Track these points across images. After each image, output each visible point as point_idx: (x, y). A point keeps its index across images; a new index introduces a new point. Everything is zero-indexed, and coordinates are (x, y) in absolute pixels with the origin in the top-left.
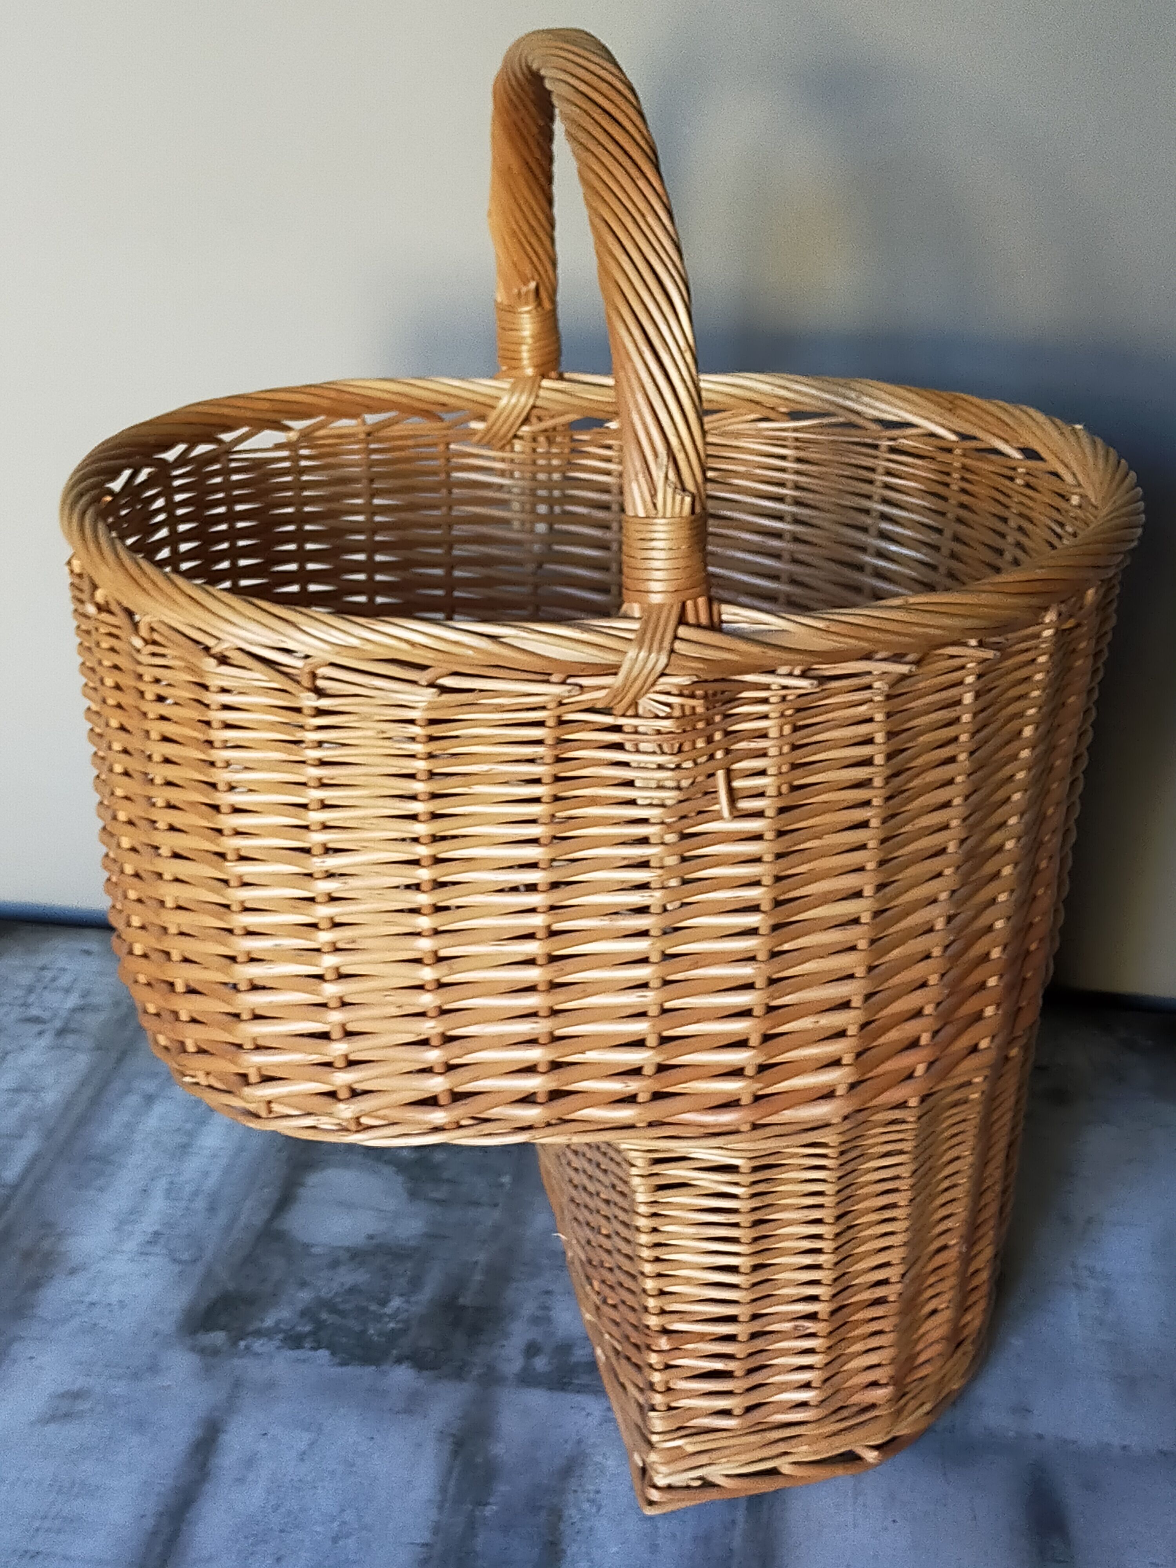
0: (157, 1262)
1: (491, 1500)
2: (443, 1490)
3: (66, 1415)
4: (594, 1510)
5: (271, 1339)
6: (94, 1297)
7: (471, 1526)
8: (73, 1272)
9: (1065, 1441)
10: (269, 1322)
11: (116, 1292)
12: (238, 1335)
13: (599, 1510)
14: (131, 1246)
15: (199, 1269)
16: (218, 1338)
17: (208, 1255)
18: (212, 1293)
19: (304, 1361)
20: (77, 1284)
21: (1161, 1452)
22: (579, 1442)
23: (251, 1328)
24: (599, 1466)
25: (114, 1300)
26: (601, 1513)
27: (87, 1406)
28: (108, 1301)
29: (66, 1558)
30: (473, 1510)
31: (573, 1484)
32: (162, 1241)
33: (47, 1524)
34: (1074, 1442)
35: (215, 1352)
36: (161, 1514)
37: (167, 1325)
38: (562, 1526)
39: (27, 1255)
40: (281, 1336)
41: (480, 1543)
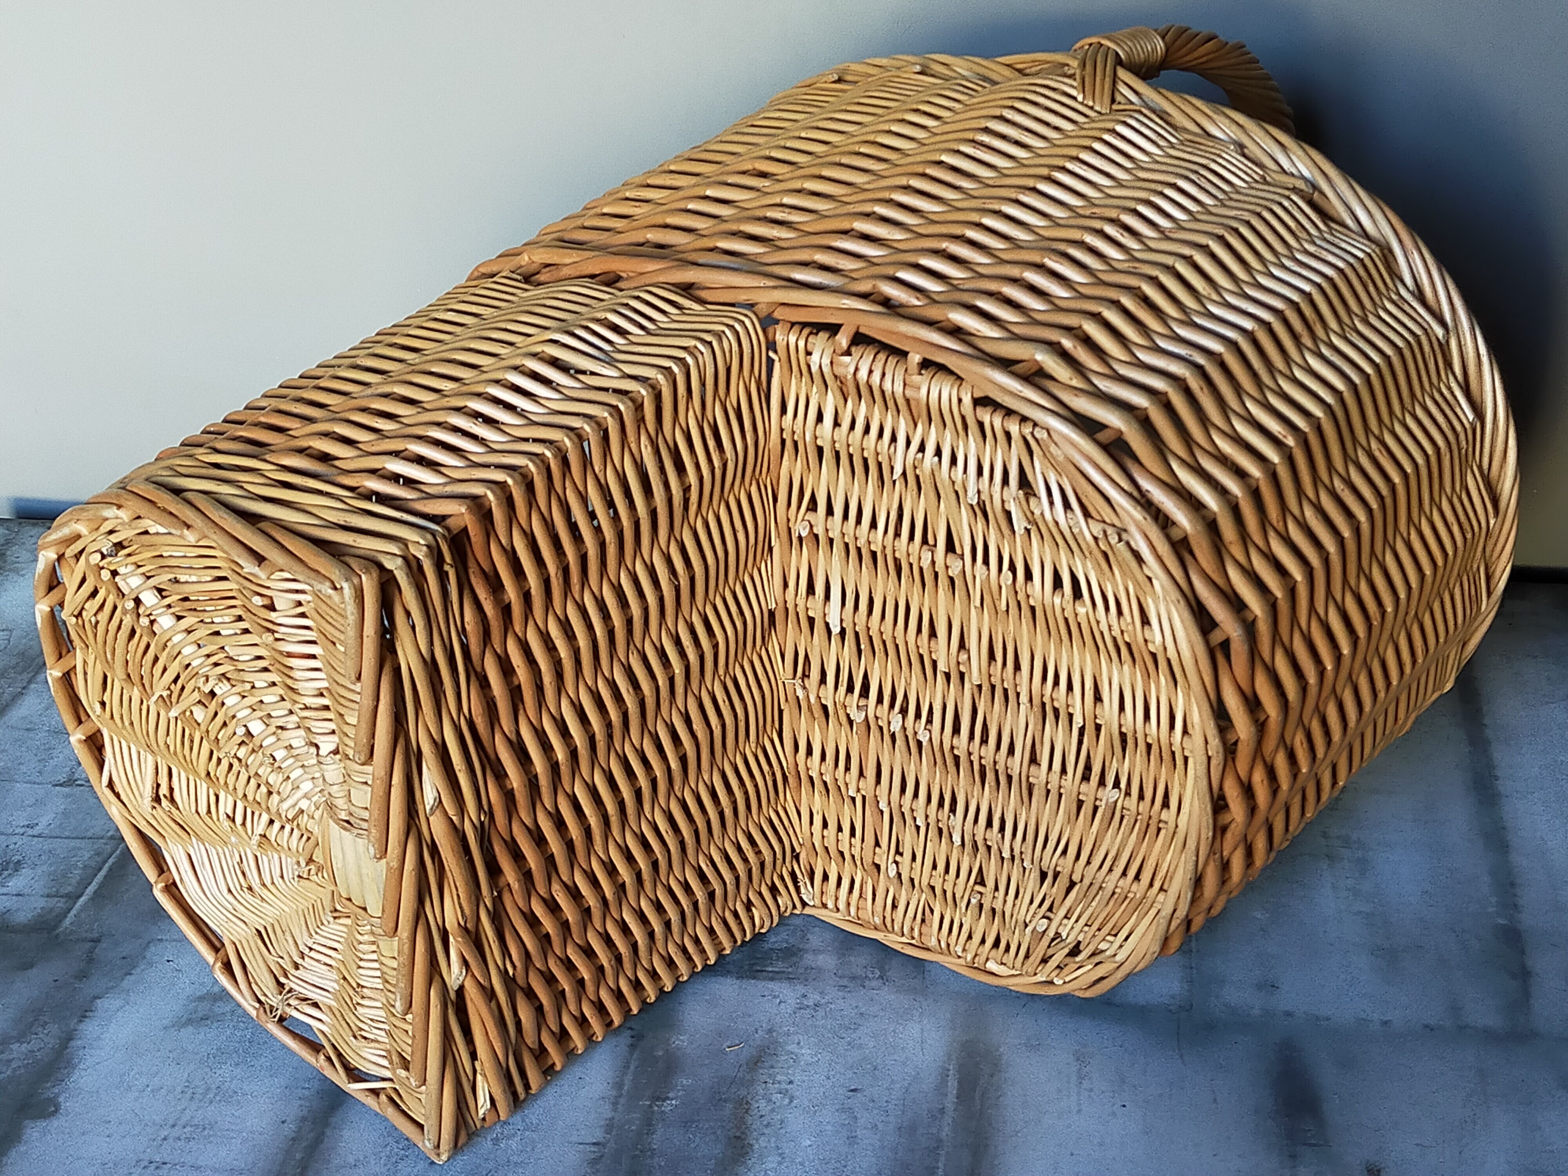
1: (671, 1095)
2: (619, 1086)
3: (205, 1018)
4: (787, 1101)
7: (648, 1124)
9: (1317, 1018)
13: (791, 1101)
21: (1426, 1026)
22: (770, 1031)
24: (793, 1056)
26: (793, 1104)
29: (196, 1168)
30: (650, 1106)
31: (763, 1074)
33: (177, 1132)
34: (1328, 1019)
36: (304, 1119)
38: (749, 1120)
41: (657, 1139)
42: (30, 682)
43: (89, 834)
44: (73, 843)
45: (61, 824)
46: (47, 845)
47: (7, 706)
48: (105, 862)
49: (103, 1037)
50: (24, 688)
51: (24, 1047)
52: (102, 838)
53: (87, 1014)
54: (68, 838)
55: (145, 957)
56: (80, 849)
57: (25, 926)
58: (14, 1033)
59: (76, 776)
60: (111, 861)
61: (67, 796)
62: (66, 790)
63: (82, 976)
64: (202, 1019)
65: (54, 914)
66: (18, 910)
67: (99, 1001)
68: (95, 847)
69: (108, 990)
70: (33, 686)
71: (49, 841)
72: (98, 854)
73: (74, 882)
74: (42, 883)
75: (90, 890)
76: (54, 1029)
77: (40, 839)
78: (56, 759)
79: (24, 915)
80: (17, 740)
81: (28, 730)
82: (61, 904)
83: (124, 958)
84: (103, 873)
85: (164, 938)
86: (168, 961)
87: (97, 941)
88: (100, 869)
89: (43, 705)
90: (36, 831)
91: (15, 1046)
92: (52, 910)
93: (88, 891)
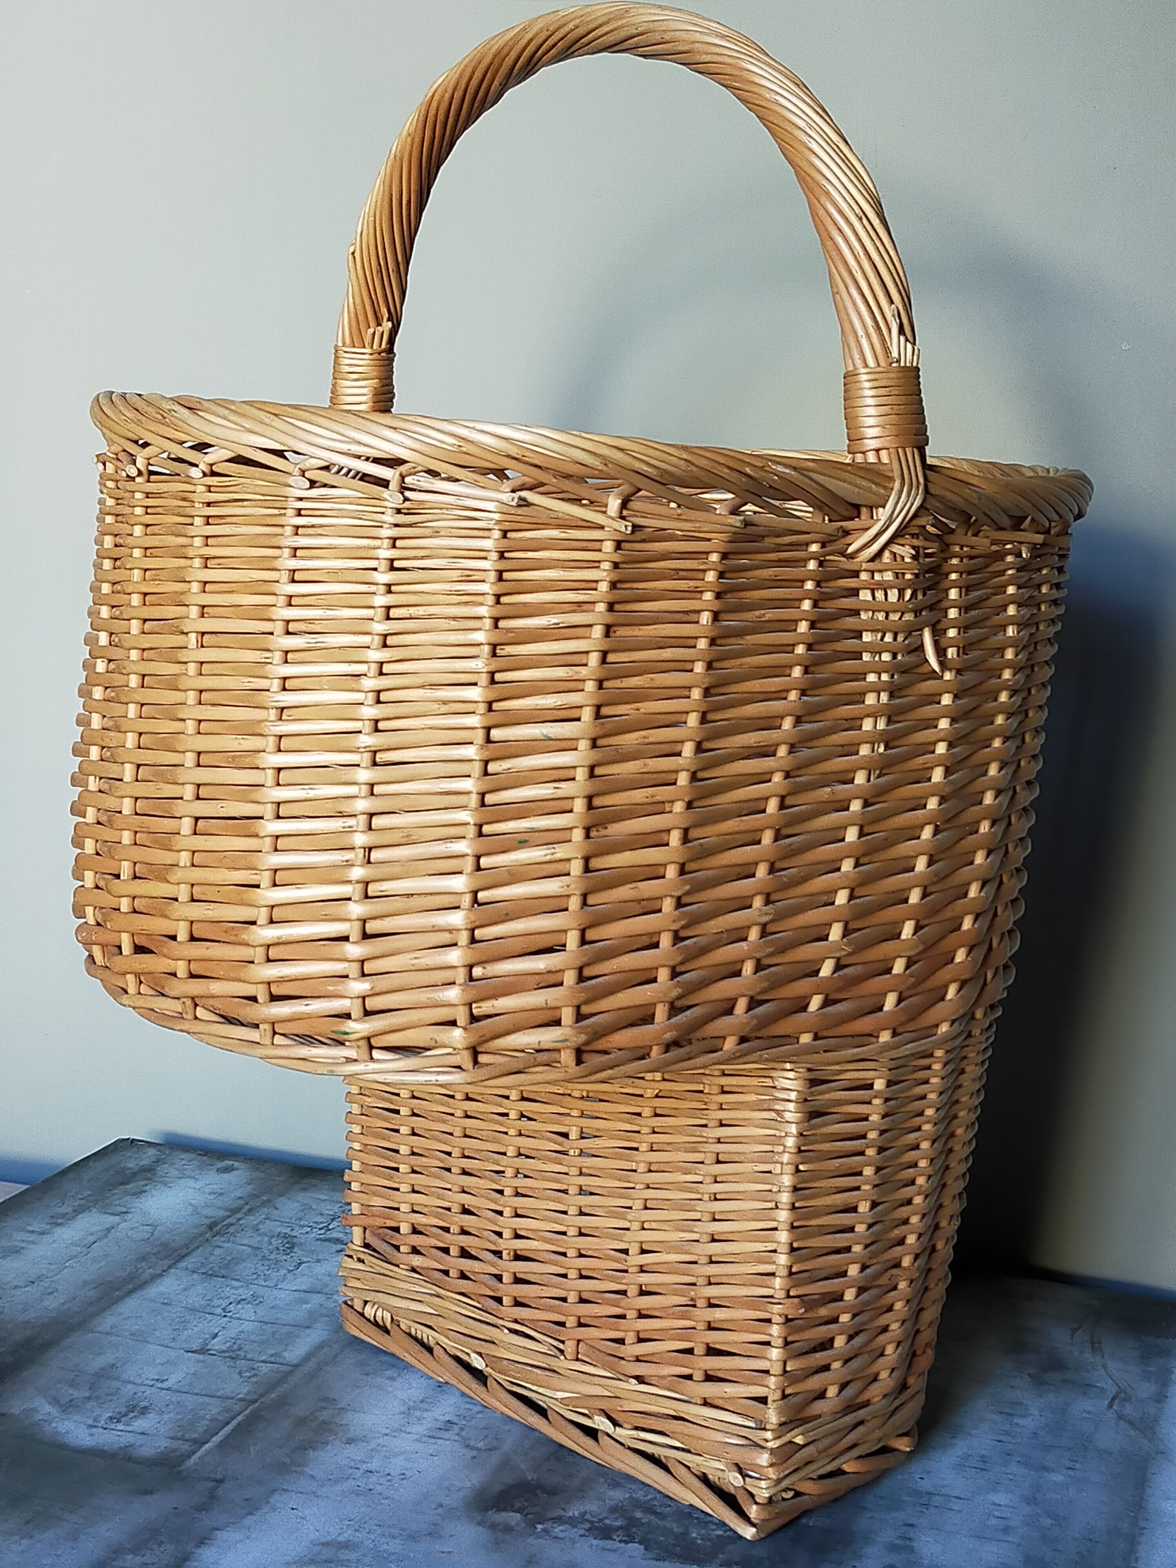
0: (448, 1445)
3: (329, 1561)
5: (575, 1527)
6: (373, 1465)
8: (350, 1441)
10: (574, 1511)
11: (397, 1465)
12: (533, 1520)
14: (419, 1429)
15: (495, 1458)
16: (514, 1518)
17: (507, 1446)
18: (508, 1479)
19: (614, 1551)
20: (354, 1453)
23: (551, 1514)
25: (395, 1471)
27: (353, 1556)
28: (387, 1471)
32: (456, 1429)
35: (508, 1529)
37: (454, 1500)
39: (302, 1422)
40: (588, 1526)
42: (170, 1267)
43: (219, 1394)
44: (200, 1400)
45: (191, 1383)
46: (175, 1398)
47: (145, 1283)
48: (232, 1419)
49: (221, 1562)
50: (164, 1271)
51: (138, 1559)
52: (232, 1398)
53: (206, 1541)
54: (197, 1394)
55: (268, 1502)
56: (208, 1404)
57: (148, 1459)
58: (129, 1546)
59: (209, 1347)
60: (240, 1418)
61: (198, 1361)
62: (201, 1357)
63: (203, 1508)
64: (326, 1561)
65: (178, 1454)
66: (141, 1446)
67: (217, 1532)
68: (225, 1405)
69: (228, 1525)
70: (173, 1271)
71: (178, 1394)
72: (227, 1411)
73: (201, 1430)
74: (167, 1427)
75: (216, 1439)
76: (170, 1548)
77: (169, 1392)
78: (190, 1331)
79: (149, 1449)
80: (154, 1310)
81: (164, 1304)
82: (186, 1447)
83: (247, 1500)
84: (229, 1428)
85: (290, 1489)
86: (293, 1509)
87: (221, 1481)
88: (228, 1423)
89: (181, 1286)
90: (165, 1385)
91: (130, 1557)
92: (176, 1449)
93: (214, 1439)
